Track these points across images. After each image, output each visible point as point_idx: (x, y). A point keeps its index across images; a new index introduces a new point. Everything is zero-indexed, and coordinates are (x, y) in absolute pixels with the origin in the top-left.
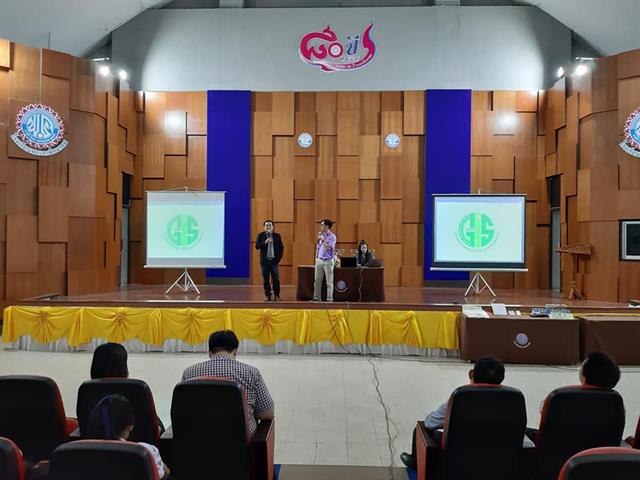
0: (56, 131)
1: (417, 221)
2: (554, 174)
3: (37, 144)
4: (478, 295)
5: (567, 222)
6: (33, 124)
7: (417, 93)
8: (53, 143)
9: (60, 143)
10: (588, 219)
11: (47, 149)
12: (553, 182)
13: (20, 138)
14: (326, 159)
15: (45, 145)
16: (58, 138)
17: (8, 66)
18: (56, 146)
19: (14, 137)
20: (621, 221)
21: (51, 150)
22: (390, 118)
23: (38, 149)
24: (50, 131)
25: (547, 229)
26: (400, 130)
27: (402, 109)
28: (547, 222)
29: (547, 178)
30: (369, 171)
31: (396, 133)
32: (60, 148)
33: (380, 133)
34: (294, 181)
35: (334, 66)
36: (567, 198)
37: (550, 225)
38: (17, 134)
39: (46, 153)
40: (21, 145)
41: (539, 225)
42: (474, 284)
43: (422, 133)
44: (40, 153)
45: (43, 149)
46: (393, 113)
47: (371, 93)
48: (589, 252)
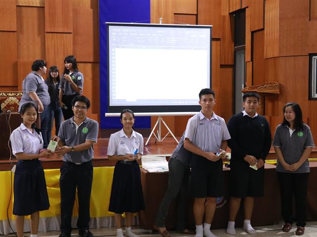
1: (91, 59)
2: (238, 8)
4: (160, 144)
5: (252, 60)
10: (276, 54)
12: (238, 17)
20: (311, 55)
25: (230, 70)
28: (231, 63)
29: (231, 14)
36: (253, 33)
37: (233, 66)
41: (222, 66)
42: (155, 131)
48: (277, 91)
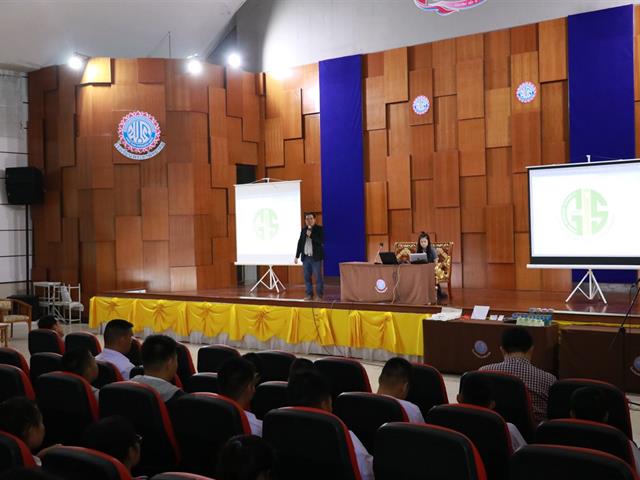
0: (153, 134)
3: (138, 150)
6: (133, 131)
7: (557, 22)
8: (151, 146)
9: (157, 145)
11: (146, 153)
13: (122, 146)
14: (447, 127)
15: (144, 149)
16: (156, 141)
17: (110, 81)
18: (154, 149)
19: (117, 146)
21: (149, 153)
22: (523, 62)
23: (138, 154)
24: (148, 135)
26: (535, 77)
27: (538, 49)
30: (499, 136)
31: (531, 81)
32: (158, 150)
33: (510, 85)
34: (411, 157)
35: (453, 5)
38: (119, 142)
39: (146, 157)
40: (123, 151)
43: (564, 78)
44: (141, 157)
45: (143, 154)
46: (527, 55)
47: (498, 32)
